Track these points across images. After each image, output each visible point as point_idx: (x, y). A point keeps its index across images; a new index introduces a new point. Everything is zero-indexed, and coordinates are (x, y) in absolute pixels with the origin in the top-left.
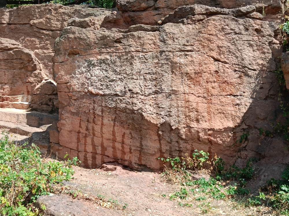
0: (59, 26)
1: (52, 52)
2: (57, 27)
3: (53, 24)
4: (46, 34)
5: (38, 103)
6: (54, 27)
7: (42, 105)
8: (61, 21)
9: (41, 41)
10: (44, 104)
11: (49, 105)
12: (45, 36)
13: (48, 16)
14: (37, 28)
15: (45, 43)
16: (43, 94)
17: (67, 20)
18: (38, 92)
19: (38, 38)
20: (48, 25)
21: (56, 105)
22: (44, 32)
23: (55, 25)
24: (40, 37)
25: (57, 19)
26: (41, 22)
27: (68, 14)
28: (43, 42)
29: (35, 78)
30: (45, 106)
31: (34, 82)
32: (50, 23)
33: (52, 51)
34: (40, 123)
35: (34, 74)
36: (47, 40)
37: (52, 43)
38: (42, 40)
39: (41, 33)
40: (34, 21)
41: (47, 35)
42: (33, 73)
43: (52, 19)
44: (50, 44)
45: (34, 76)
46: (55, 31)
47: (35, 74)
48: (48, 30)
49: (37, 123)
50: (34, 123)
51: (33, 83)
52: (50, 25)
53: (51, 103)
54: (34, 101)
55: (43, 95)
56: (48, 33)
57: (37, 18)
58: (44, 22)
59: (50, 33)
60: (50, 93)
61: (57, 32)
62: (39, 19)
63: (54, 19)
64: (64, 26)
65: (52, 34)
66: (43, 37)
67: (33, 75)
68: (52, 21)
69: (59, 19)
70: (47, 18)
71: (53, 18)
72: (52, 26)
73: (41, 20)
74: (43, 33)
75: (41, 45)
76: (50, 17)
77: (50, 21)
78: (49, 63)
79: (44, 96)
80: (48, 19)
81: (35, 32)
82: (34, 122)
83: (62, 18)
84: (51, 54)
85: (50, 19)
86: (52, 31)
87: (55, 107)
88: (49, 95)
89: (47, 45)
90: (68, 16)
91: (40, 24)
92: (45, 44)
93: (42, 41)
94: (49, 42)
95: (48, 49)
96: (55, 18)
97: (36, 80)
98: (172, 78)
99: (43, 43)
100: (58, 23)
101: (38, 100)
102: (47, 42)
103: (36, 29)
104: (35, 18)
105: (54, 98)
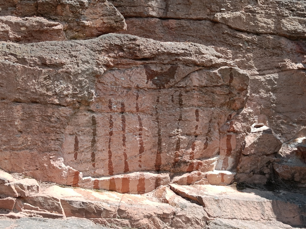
0: (273, 26)
1: (258, 73)
2: (268, 28)
3: (260, 21)
4: (246, 41)
5: (248, 171)
6: (262, 27)
7: (253, 174)
8: (275, 18)
9: (237, 53)
10: (257, 173)
11: (264, 174)
12: (243, 44)
13: (250, 6)
14: (230, 27)
15: (244, 57)
16: (260, 154)
17: (288, 16)
18: (252, 151)
19: (230, 46)
20: (251, 23)
22: (244, 36)
23: (265, 25)
24: (236, 44)
25: (266, 13)
26: (240, 18)
28: (240, 55)
32: (254, 19)
33: (258, 71)
35: (242, 115)
36: (248, 51)
37: (258, 57)
38: (238, 51)
39: (237, 37)
40: (223, 14)
41: (248, 41)
43: (258, 13)
44: (254, 60)
45: (242, 120)
46: (264, 35)
47: (244, 115)
48: (248, 33)
49: (298, 217)
50: (294, 217)
51: (240, 132)
52: (254, 23)
53: (269, 170)
55: (259, 156)
56: (250, 38)
57: (228, 9)
58: (244, 17)
59: (255, 38)
61: (268, 37)
62: (232, 12)
63: (262, 13)
64: (284, 26)
65: (258, 40)
66: (241, 45)
68: (258, 16)
69: (271, 14)
70: (247, 10)
71: (260, 11)
72: (258, 26)
73: (238, 13)
74: (241, 38)
75: (238, 60)
76: (255, 9)
77: (255, 16)
78: (253, 94)
80: (251, 12)
81: (224, 36)
83: (277, 11)
84: (257, 78)
85: (255, 13)
86: (258, 34)
88: (267, 155)
89: (248, 60)
90: (287, 8)
91: (235, 20)
92: (245, 59)
93: (240, 53)
94: (251, 55)
95: (250, 68)
96: (262, 11)
100: (270, 21)
102: (249, 54)
103: (227, 30)
104: (224, 9)
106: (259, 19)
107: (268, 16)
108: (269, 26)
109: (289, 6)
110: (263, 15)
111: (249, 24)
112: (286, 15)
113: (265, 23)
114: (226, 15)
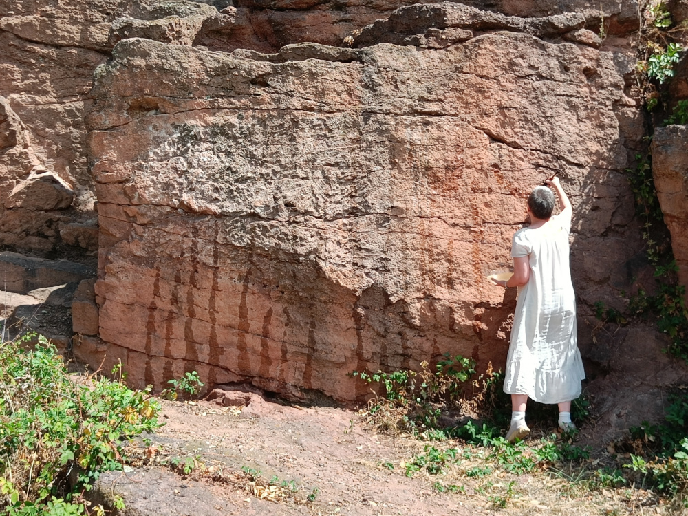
0: (78, 37)
1: (55, 100)
2: (73, 38)
3: (60, 29)
4: (40, 55)
5: (18, 230)
6: (63, 37)
7: (27, 235)
8: (82, 24)
9: (28, 73)
10: (33, 235)
11: (46, 237)
12: (37, 59)
13: (48, 8)
14: (18, 37)
15: (37, 78)
16: (32, 208)
17: (99, 22)
18: (19, 203)
19: (20, 63)
20: (47, 31)
21: (66, 237)
22: (37, 48)
23: (66, 34)
24: (26, 60)
25: (71, 18)
26: (30, 24)
27: (101, 6)
28: (32, 75)
29: (11, 165)
30: (35, 239)
31: (9, 176)
32: (52, 26)
33: (55, 98)
34: (28, 282)
35: (8, 155)
36: (43, 69)
37: (57, 79)
38: (29, 70)
39: (28, 51)
40: (10, 18)
41: (43, 56)
42: (8, 152)
43: (58, 18)
44: (52, 82)
45: (9, 162)
46: (65, 48)
47: (11, 155)
48: (46, 45)
49: (21, 282)
50: (14, 282)
51: (6, 179)
52: (52, 31)
53: (53, 231)
54: (7, 225)
55: (32, 212)
56: (45, 51)
57: (18, 12)
58: (37, 23)
59: (53, 52)
60: (50, 206)
61: (70, 51)
62: (23, 16)
63: (64, 18)
64: (91, 36)
65: (57, 55)
66: (33, 61)
67: (5, 158)
68: (58, 22)
69: (77, 18)
70: (44, 14)
71: (61, 15)
72: (58, 36)
73: (30, 18)
74: (33, 52)
75: (27, 82)
76: (54, 12)
77: (54, 21)
78: (47, 129)
79: (33, 214)
80: (48, 16)
81: (11, 48)
82: (12, 279)
83: (86, 15)
84: (52, 107)
85: (54, 17)
86: (57, 46)
87: (64, 243)
88: (46, 211)
89: (43, 82)
90: (100, 11)
91: (25, 27)
92: (37, 81)
93: (31, 73)
94: (48, 75)
95: (45, 93)
96: (65, 15)
97: (13, 171)
98: (392, 179)
99: (31, 77)
100: (74, 28)
101: (17, 222)
102: (43, 74)
103: (13, 41)
104: (13, 12)
105: (59, 219)
106: (60, 25)
107: (74, 21)
108: (72, 36)
109: (103, 8)
110: (67, 20)
111: (44, 33)
112: (97, 20)
113: (68, 31)
114: (13, 21)
